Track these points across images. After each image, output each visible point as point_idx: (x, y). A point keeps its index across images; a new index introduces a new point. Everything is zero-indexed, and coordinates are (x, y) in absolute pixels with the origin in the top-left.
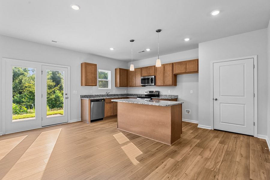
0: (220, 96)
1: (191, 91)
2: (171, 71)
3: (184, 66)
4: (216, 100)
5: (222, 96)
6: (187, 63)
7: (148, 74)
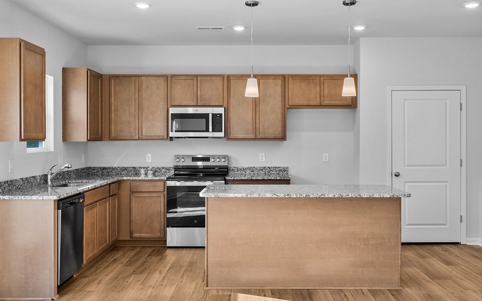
0: (404, 166)
1: (324, 154)
2: (279, 98)
3: (318, 89)
4: (397, 175)
5: (408, 166)
6: (326, 82)
7: (195, 100)
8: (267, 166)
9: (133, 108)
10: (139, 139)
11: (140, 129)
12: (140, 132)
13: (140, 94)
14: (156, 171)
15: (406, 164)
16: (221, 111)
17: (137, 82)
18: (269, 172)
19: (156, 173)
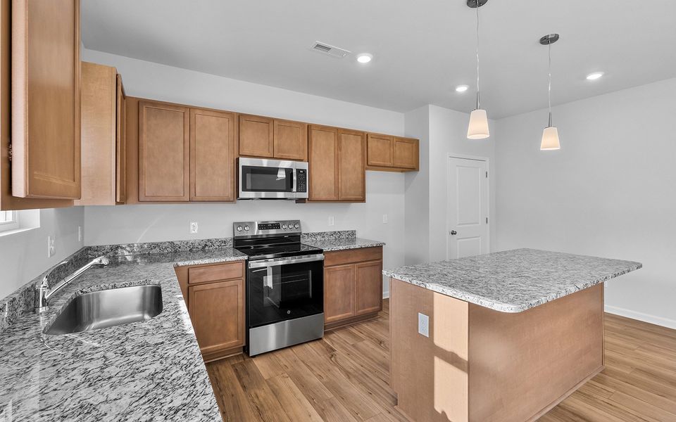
1: (384, 216)
2: (360, 157)
3: (392, 149)
7: (271, 150)
8: (337, 230)
9: (181, 155)
10: (191, 201)
11: (192, 186)
12: (192, 190)
13: (192, 133)
14: (206, 245)
15: (458, 223)
16: (304, 166)
17: (187, 116)
18: (339, 237)
19: (207, 248)
